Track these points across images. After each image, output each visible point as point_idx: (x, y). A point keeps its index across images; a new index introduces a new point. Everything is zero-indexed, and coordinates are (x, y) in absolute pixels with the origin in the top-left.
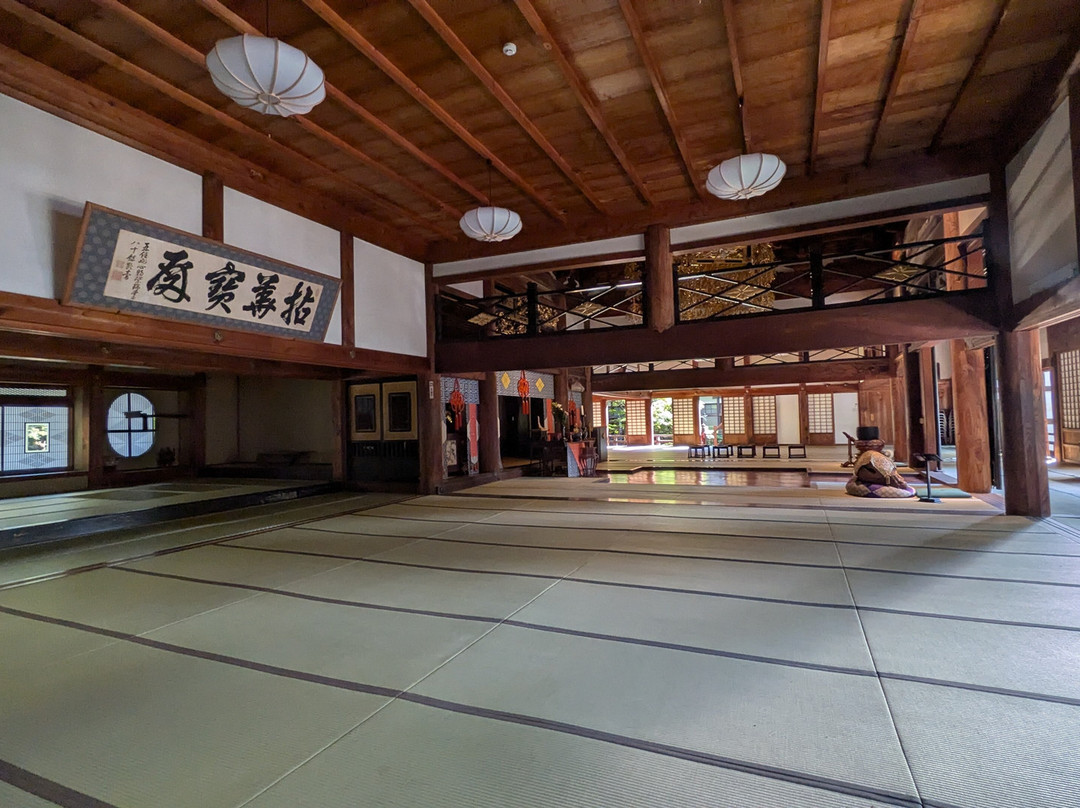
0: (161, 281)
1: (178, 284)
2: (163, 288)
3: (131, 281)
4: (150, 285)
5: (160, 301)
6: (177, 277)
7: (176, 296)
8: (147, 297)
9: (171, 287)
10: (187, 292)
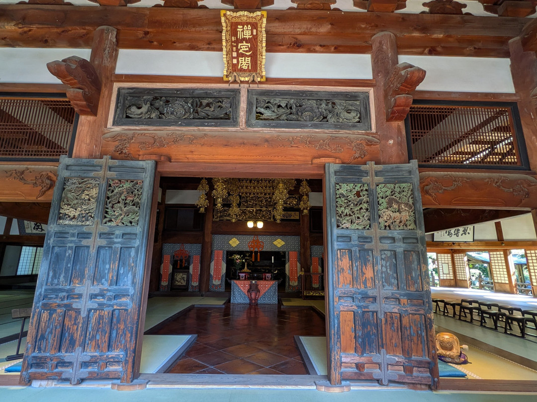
0: (36, 227)
1: (40, 227)
2: (37, 229)
3: (30, 229)
4: (34, 228)
5: (37, 232)
6: (39, 226)
7: (41, 230)
8: (35, 231)
9: (39, 228)
10: (43, 229)
